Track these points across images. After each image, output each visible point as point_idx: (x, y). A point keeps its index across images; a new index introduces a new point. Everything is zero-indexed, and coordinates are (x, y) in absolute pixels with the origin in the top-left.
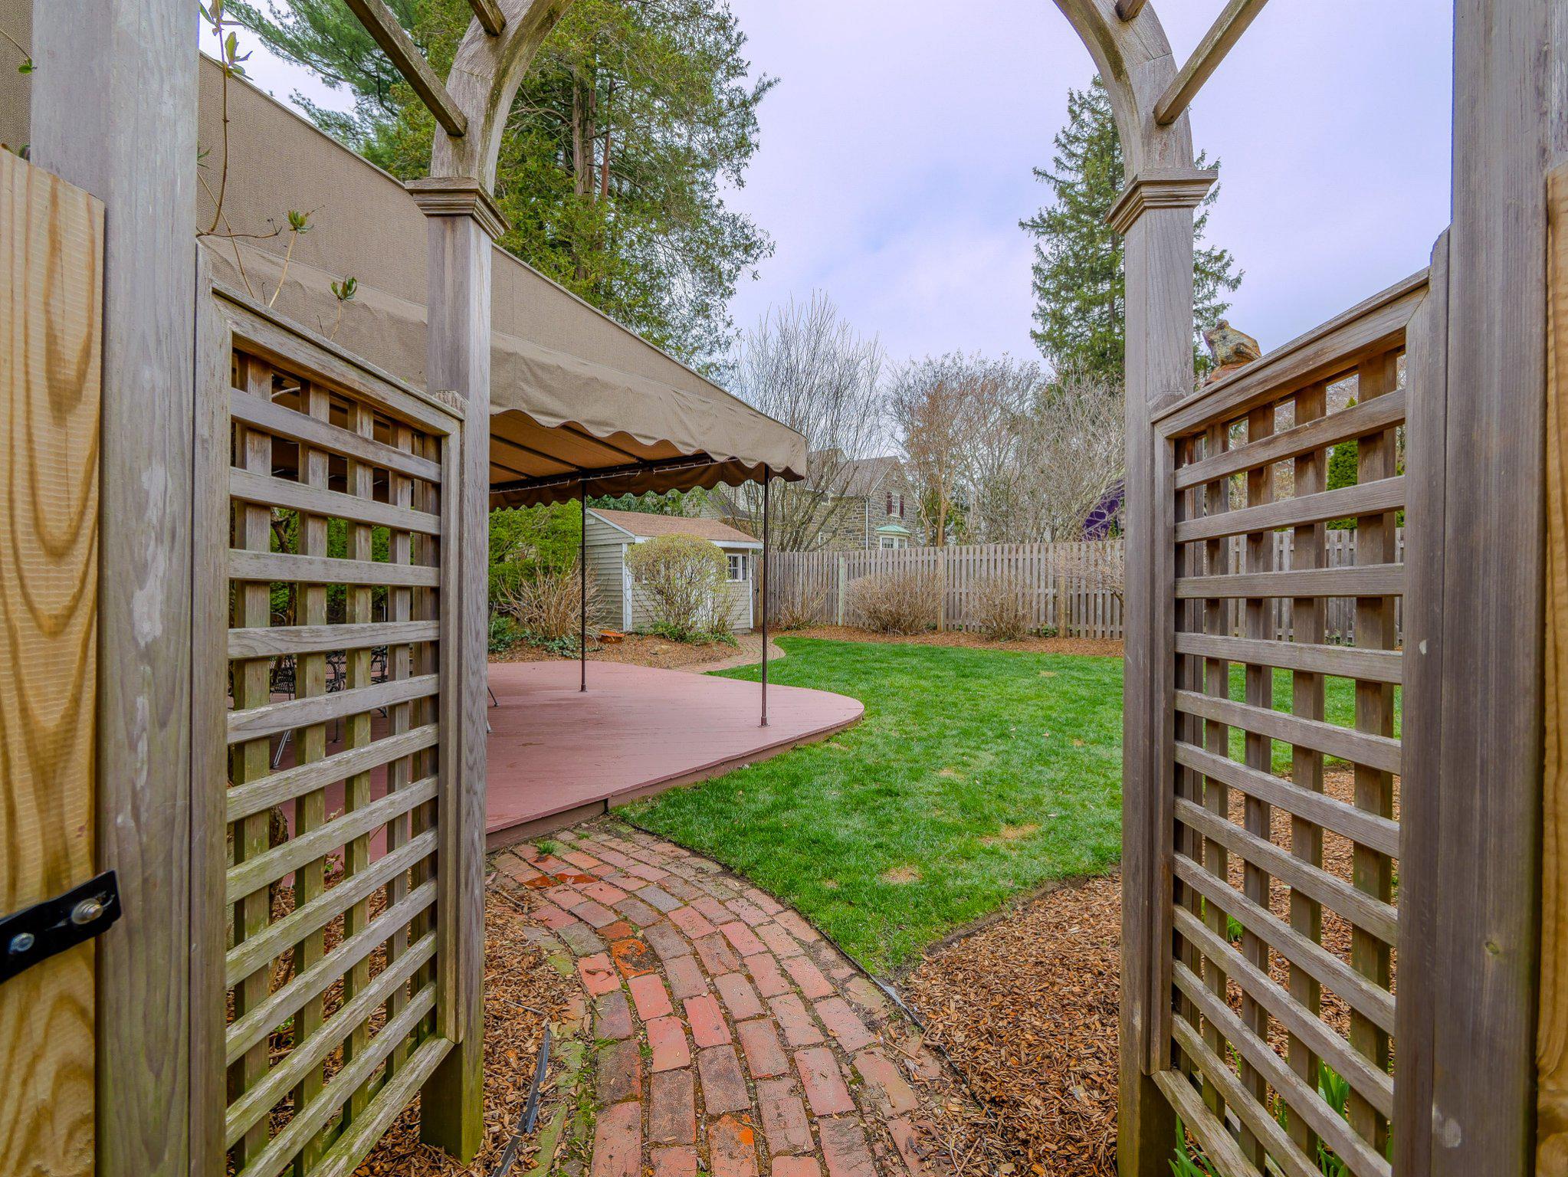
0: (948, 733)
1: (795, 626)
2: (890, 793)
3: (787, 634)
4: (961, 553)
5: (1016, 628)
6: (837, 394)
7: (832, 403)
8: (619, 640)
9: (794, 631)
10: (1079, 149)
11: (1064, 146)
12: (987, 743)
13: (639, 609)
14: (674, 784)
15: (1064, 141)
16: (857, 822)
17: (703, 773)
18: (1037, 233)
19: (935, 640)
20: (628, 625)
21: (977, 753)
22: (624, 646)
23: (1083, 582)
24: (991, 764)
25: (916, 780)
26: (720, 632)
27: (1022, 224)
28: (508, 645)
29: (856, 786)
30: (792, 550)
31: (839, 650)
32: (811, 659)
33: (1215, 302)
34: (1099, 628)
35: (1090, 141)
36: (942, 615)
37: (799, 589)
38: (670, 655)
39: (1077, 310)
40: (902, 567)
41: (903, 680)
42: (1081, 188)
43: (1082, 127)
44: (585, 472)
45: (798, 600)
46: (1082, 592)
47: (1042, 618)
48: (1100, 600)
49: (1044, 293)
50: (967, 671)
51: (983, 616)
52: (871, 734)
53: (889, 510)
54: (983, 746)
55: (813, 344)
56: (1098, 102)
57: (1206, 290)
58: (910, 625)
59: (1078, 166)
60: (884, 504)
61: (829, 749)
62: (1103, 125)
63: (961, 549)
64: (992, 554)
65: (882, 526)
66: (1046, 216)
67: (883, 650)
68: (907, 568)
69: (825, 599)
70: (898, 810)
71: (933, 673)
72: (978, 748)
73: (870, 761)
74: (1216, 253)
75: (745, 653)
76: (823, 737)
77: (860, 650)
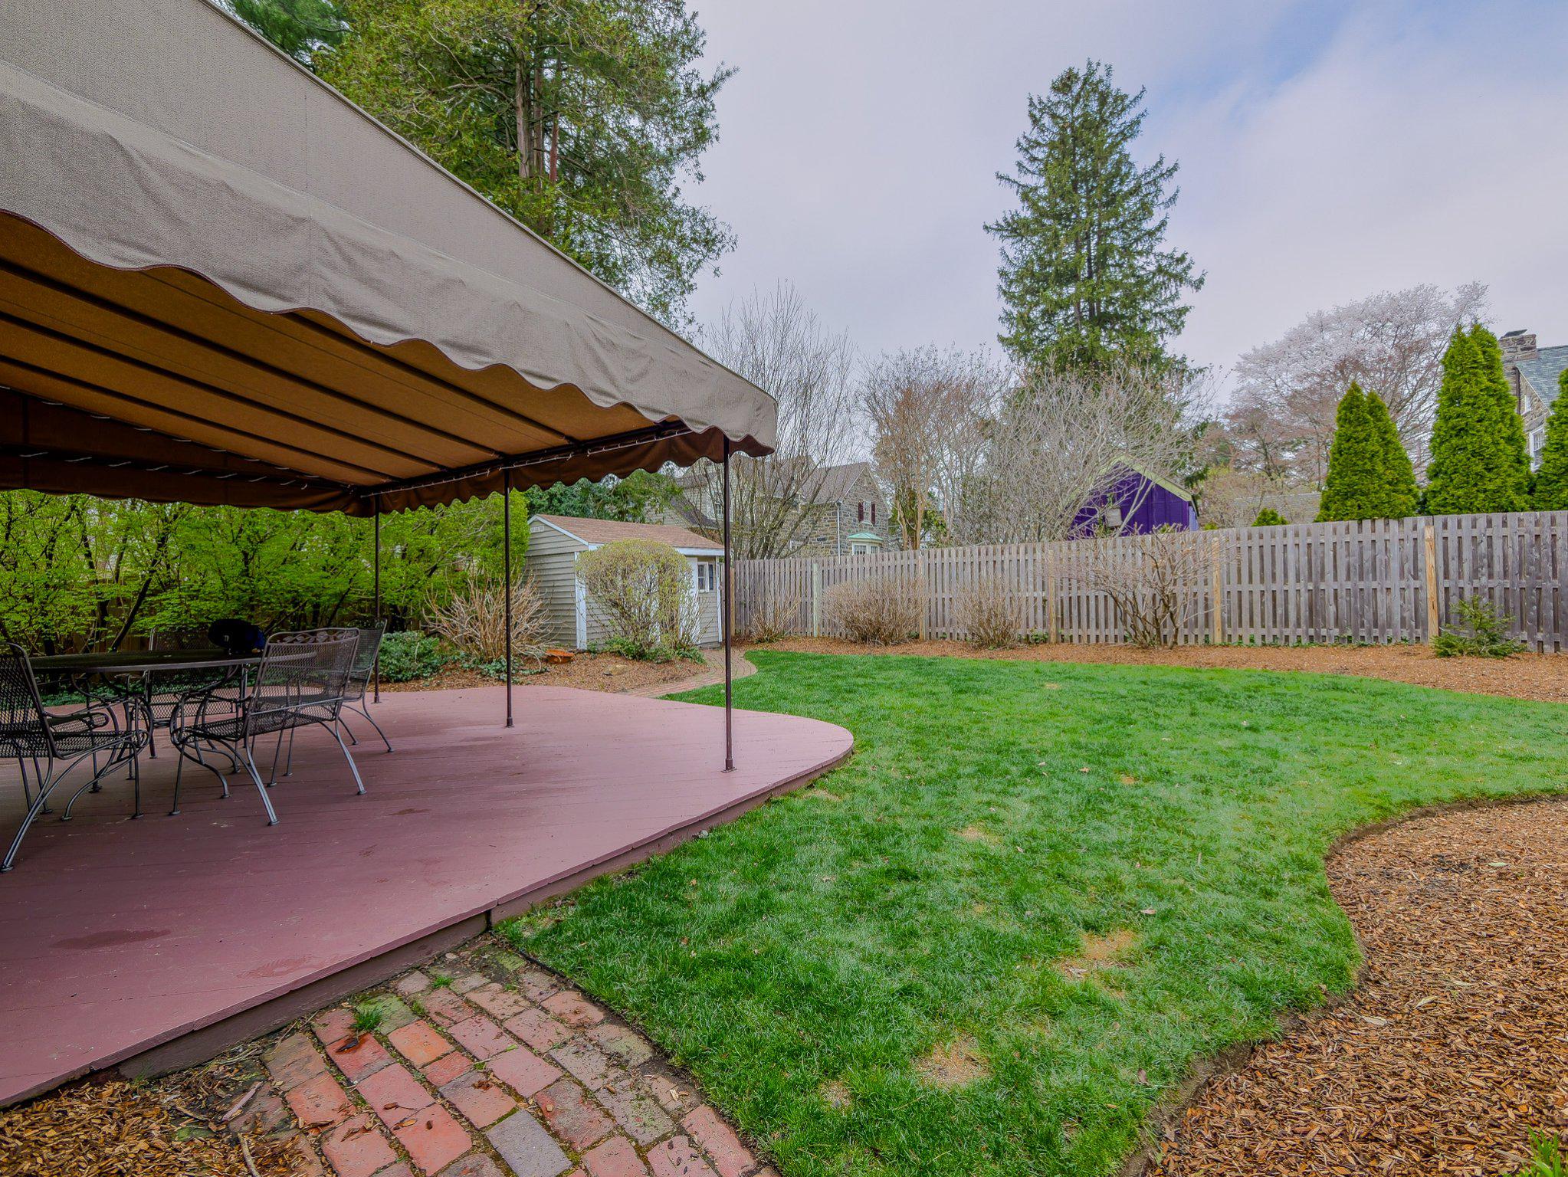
0: (961, 770)
1: (768, 638)
2: (905, 875)
3: (759, 648)
4: (942, 556)
5: (1005, 635)
6: (805, 391)
7: (801, 402)
8: (567, 660)
9: (766, 644)
10: (1040, 153)
11: (1026, 150)
12: (1015, 785)
13: (594, 624)
14: (599, 873)
15: (1025, 145)
16: (866, 935)
17: (643, 851)
18: (1002, 236)
19: (919, 651)
20: (582, 641)
21: (1005, 800)
22: (573, 667)
23: (1074, 582)
24: (1029, 817)
25: (935, 848)
26: (684, 650)
27: (986, 228)
28: (435, 669)
29: (856, 864)
30: (762, 558)
31: (817, 663)
32: (786, 675)
33: (1178, 304)
34: (1093, 632)
35: (1052, 145)
36: (923, 623)
37: (770, 599)
38: (626, 675)
39: (1044, 313)
40: (880, 573)
41: (892, 699)
42: (1043, 192)
43: (1043, 131)
44: (506, 458)
45: (770, 610)
46: (1074, 594)
47: (1031, 623)
48: (1092, 603)
49: (1010, 297)
50: (963, 685)
51: (969, 622)
52: (865, 774)
53: (861, 517)
54: (1011, 789)
55: (779, 338)
56: (1057, 107)
57: (1168, 292)
58: (891, 635)
59: (1040, 170)
60: (855, 511)
61: (814, 800)
62: (1063, 129)
63: (942, 552)
64: (976, 556)
65: (854, 533)
66: (1009, 217)
67: (865, 663)
68: (886, 574)
69: (798, 608)
70: (922, 907)
71: (924, 689)
72: (1005, 792)
73: (868, 818)
74: (1177, 255)
75: (713, 670)
76: (804, 784)
77: (839, 664)
